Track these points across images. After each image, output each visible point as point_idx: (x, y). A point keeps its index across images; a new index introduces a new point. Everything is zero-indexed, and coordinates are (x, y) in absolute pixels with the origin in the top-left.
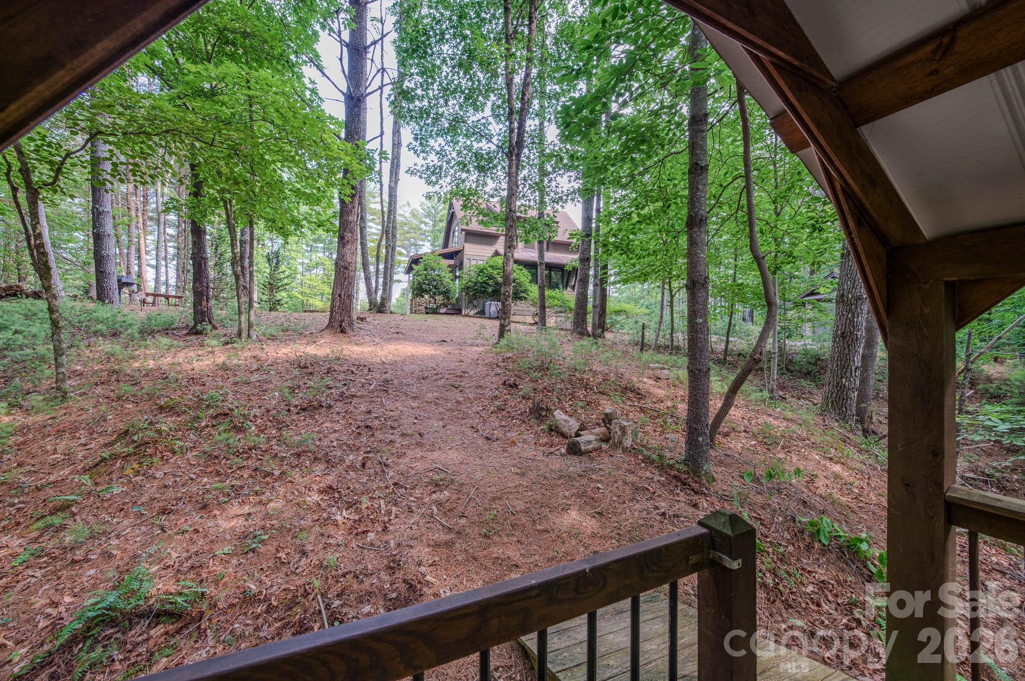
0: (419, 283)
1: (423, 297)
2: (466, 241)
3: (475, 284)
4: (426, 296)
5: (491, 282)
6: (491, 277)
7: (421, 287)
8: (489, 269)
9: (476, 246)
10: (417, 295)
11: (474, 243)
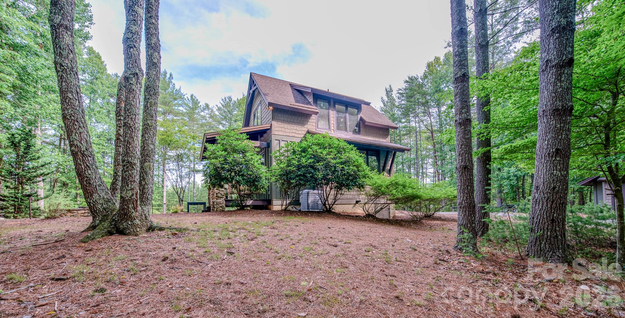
0: (216, 169)
1: (222, 187)
2: (273, 119)
3: (299, 167)
4: (226, 186)
5: (319, 165)
6: (318, 159)
7: (219, 174)
8: (315, 148)
9: (286, 126)
10: (214, 185)
11: (283, 121)
